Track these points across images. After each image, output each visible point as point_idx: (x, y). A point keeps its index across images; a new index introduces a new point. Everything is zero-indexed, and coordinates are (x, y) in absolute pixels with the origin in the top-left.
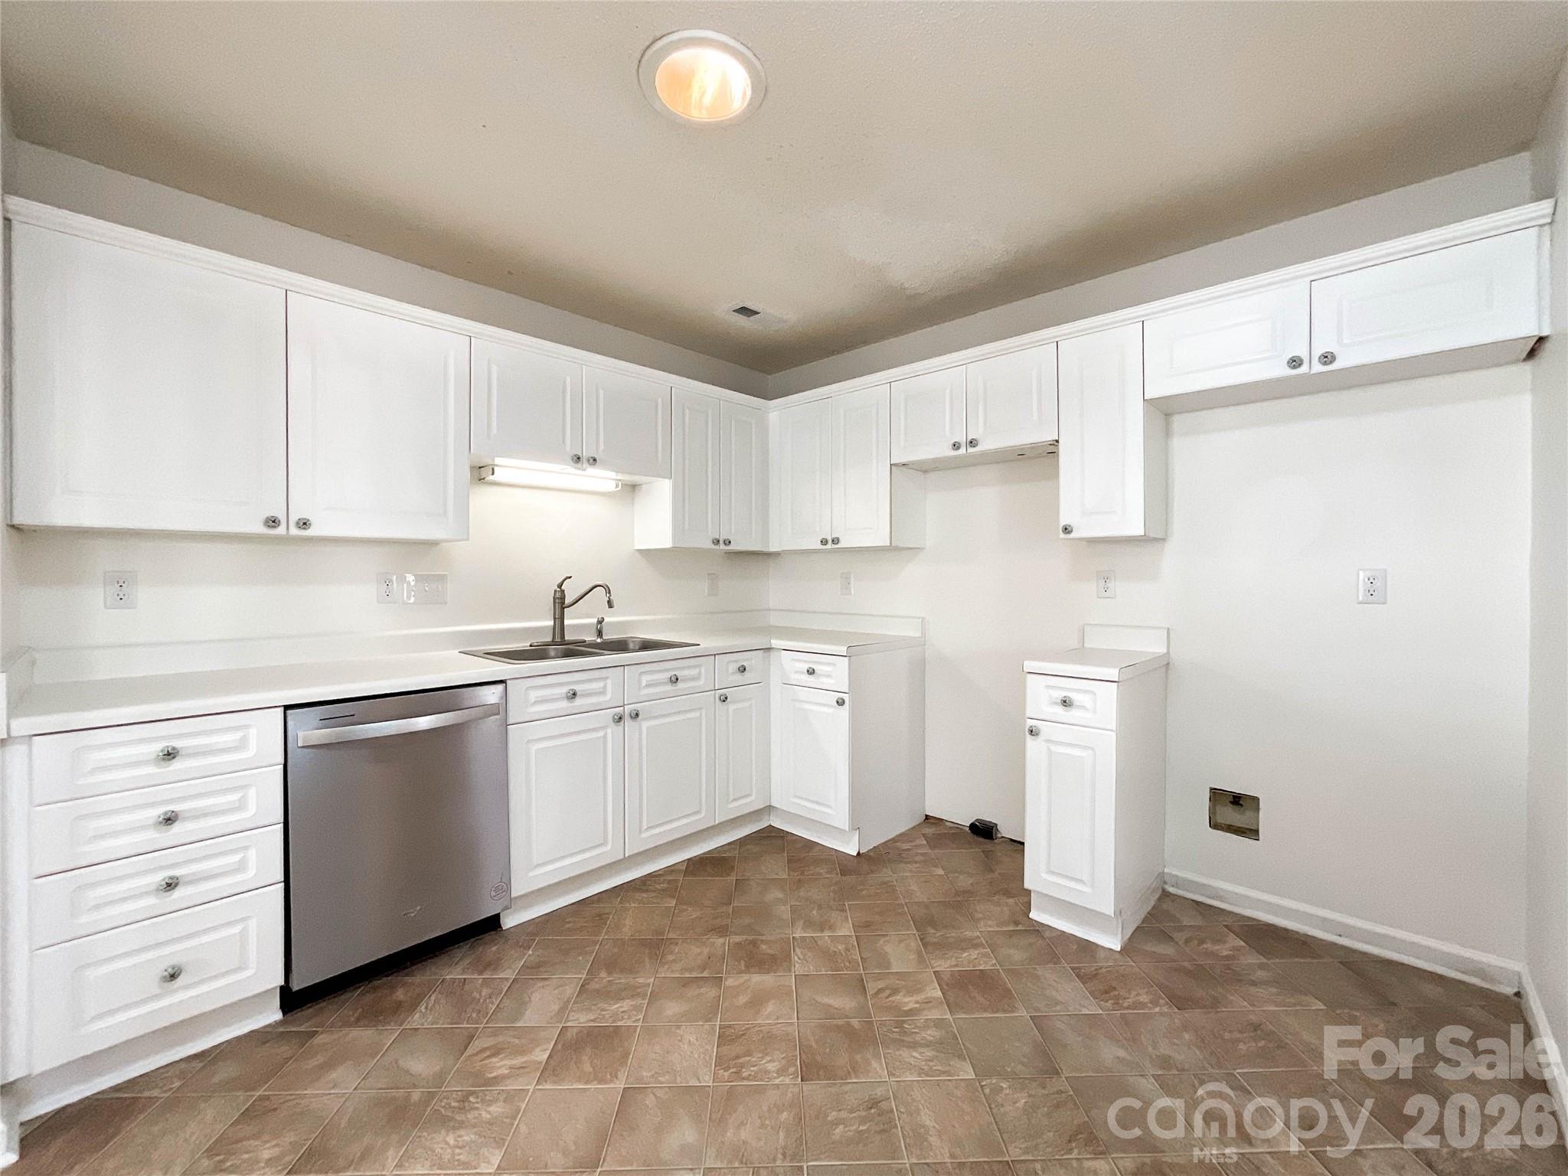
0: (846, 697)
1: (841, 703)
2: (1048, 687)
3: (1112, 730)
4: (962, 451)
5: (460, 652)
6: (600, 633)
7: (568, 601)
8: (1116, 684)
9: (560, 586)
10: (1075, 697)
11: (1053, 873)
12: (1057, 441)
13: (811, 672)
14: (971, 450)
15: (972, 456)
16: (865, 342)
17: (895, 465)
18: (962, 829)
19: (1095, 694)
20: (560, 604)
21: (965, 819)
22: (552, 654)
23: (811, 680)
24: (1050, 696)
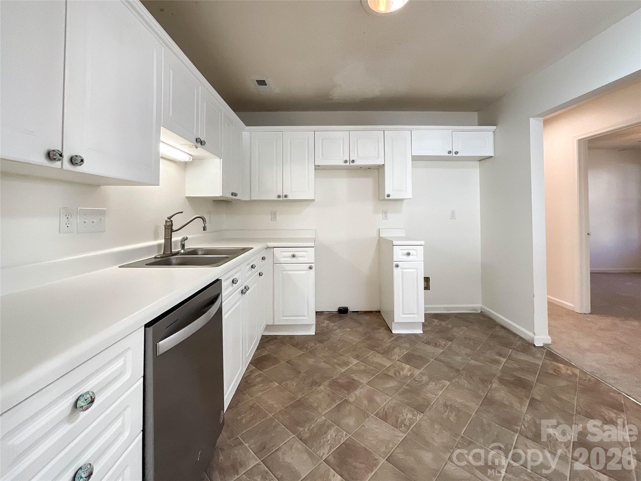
0: (313, 265)
1: (311, 268)
2: (401, 250)
3: (422, 261)
4: (348, 164)
5: (119, 267)
6: (183, 246)
7: (174, 228)
8: (423, 246)
9: (169, 218)
10: (411, 252)
11: (405, 314)
12: (384, 165)
13: (293, 256)
14: (351, 164)
15: (352, 166)
16: (288, 110)
17: (316, 165)
18: (332, 313)
19: (417, 250)
20: (169, 229)
21: (334, 309)
22: (174, 261)
23: (294, 260)
24: (402, 253)
